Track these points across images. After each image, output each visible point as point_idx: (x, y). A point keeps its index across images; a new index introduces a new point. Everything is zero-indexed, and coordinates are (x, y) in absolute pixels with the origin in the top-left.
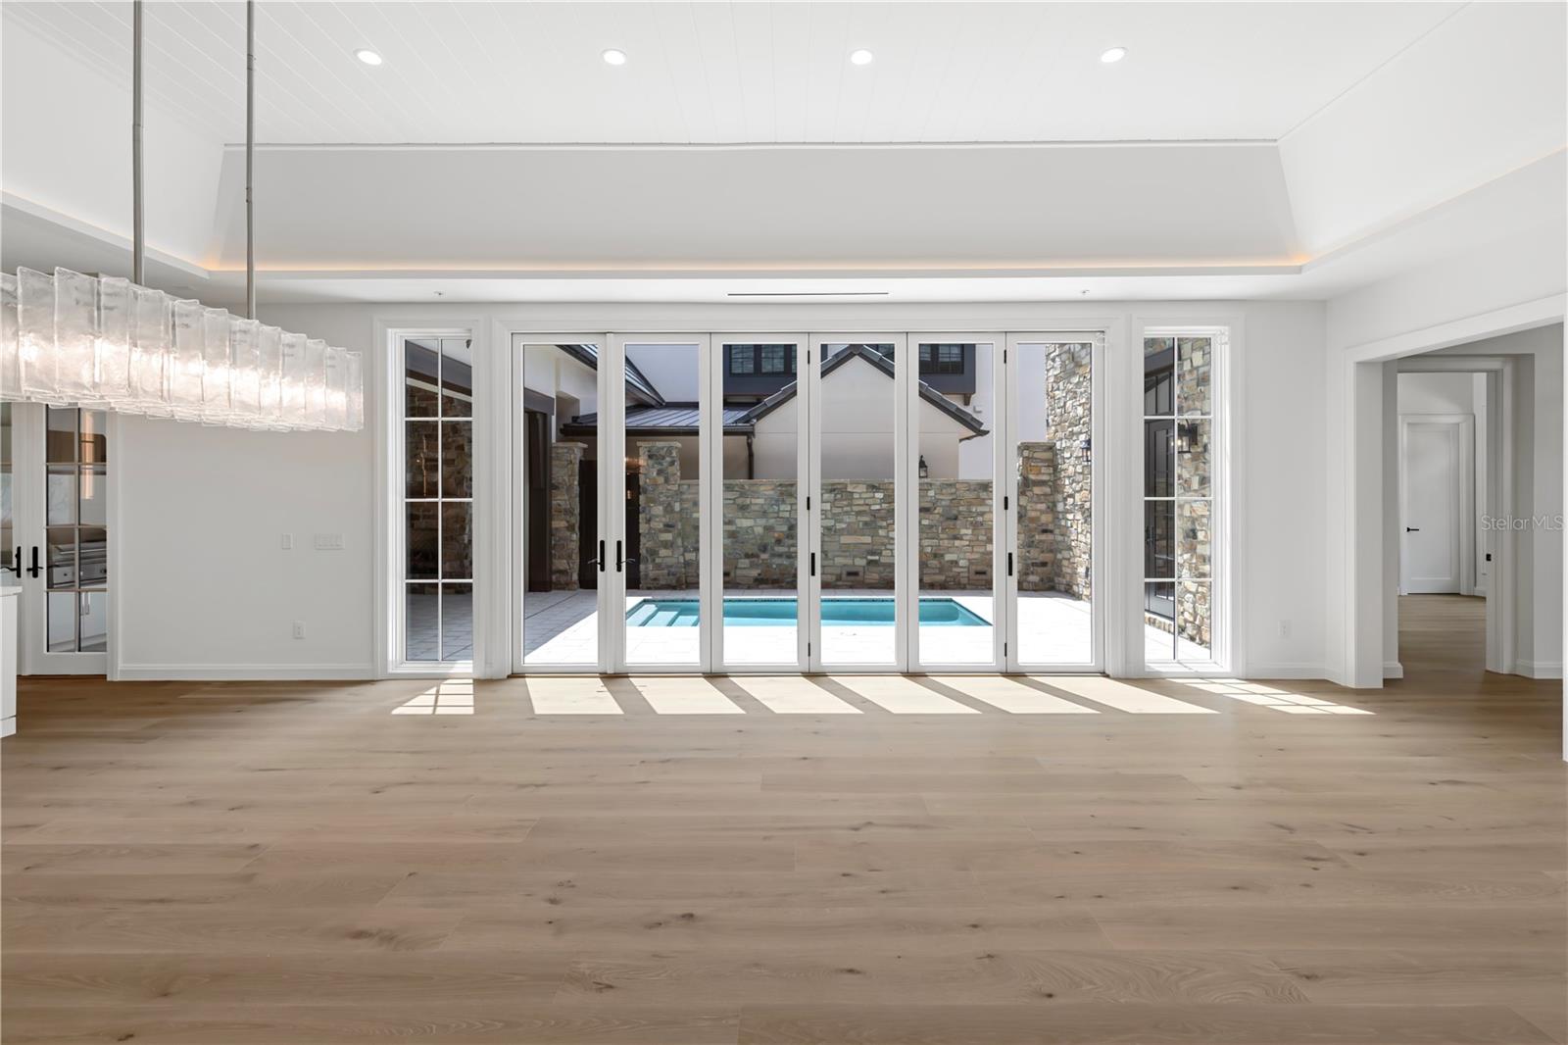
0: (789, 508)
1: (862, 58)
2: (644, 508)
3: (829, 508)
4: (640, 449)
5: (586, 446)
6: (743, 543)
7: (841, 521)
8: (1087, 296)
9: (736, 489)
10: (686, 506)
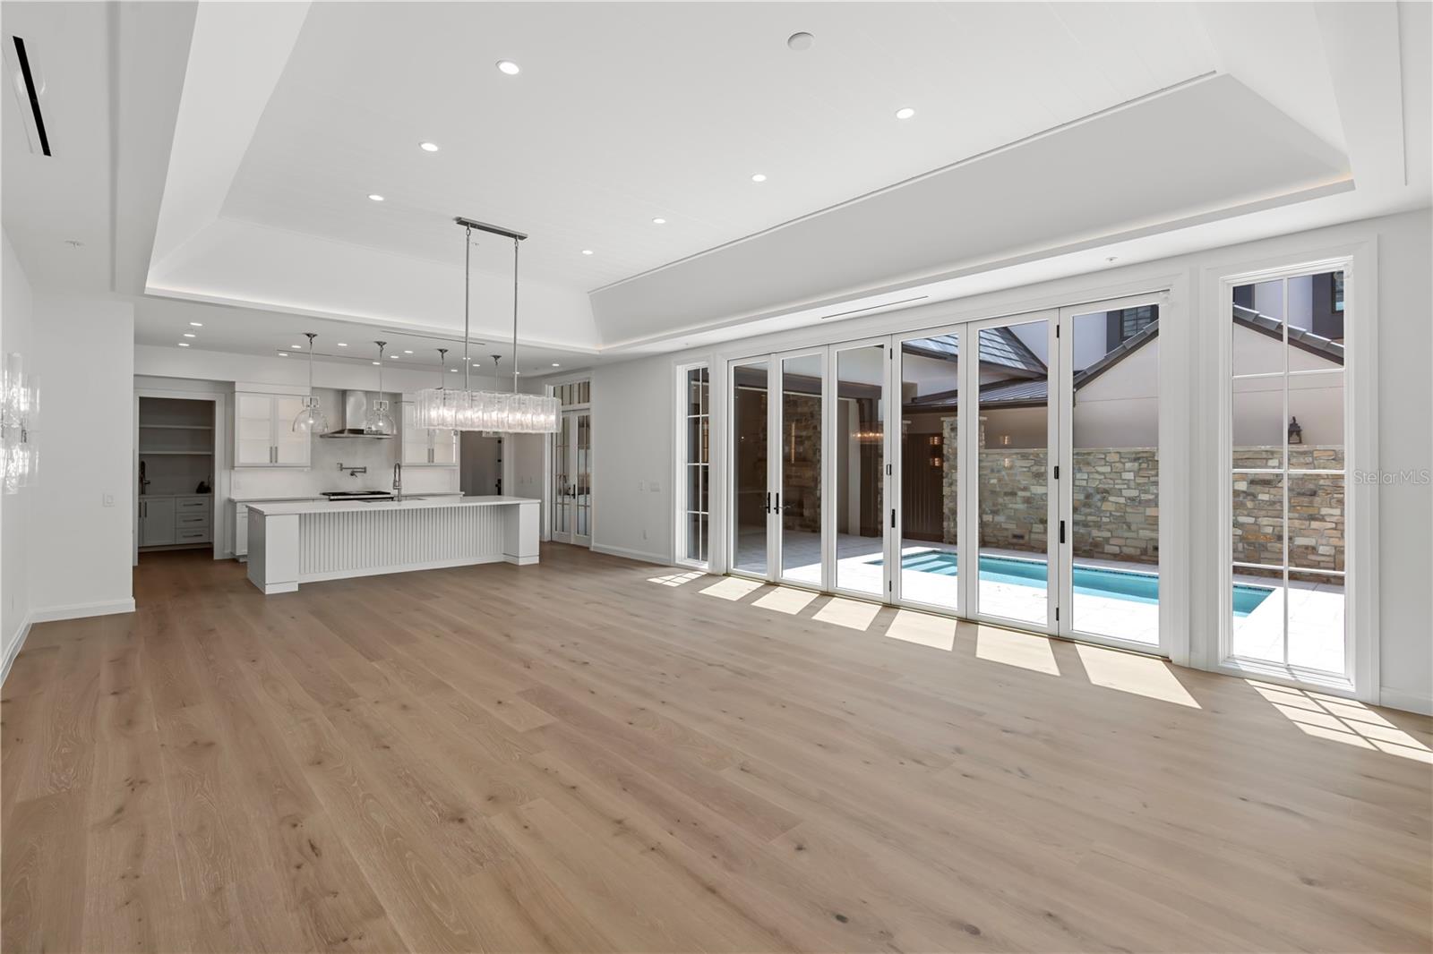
0: (1086, 477)
1: (906, 114)
2: (947, 474)
3: (1133, 478)
4: (945, 423)
5: (909, 422)
6: (1037, 509)
7: (1146, 492)
8: (1115, 263)
9: (1031, 457)
10: (985, 472)
